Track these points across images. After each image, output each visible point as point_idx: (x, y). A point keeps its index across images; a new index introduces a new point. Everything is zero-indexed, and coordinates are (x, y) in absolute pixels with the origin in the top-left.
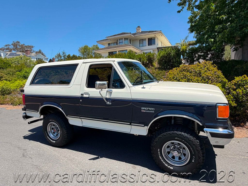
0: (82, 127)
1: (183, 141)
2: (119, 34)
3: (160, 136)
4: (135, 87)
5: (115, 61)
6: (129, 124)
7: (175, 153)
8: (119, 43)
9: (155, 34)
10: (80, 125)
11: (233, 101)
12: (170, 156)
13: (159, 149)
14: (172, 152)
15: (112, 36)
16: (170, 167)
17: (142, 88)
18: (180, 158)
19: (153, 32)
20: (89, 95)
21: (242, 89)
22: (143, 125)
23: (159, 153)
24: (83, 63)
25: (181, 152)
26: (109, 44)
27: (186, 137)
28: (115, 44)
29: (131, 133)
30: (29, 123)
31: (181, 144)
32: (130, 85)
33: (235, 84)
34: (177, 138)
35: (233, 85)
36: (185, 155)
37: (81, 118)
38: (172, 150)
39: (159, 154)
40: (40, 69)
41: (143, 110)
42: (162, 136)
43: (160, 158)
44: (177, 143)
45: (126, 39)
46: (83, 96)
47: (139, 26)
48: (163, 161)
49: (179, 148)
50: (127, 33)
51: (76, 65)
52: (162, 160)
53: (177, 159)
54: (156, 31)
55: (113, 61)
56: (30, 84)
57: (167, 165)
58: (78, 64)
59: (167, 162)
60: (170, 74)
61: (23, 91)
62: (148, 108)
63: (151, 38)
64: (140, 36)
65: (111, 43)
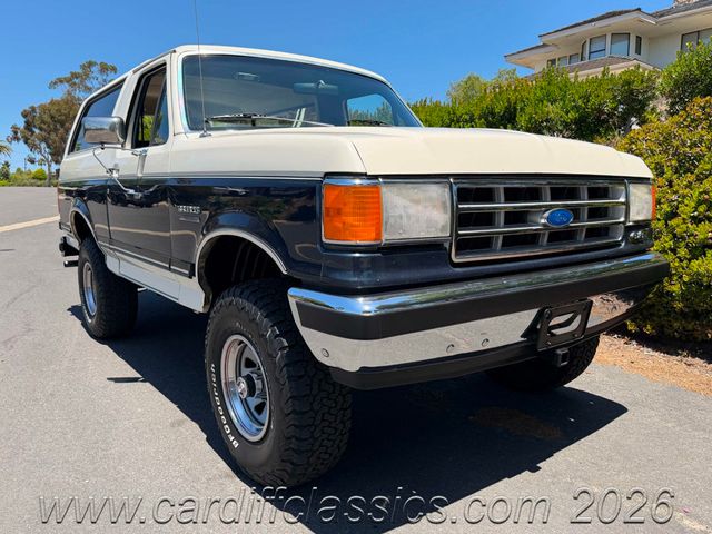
6: (168, 266)
7: (241, 386)
8: (590, 53)
13: (213, 365)
16: (233, 438)
17: (201, 137)
22: (188, 272)
23: (214, 380)
26: (552, 63)
28: (573, 59)
30: (66, 265)
32: (180, 127)
34: (239, 325)
37: (110, 246)
39: (215, 385)
41: (181, 213)
43: (217, 399)
48: (222, 413)
50: (626, 12)
52: (220, 408)
57: (229, 431)
62: (189, 208)
64: (682, 20)
65: (558, 58)
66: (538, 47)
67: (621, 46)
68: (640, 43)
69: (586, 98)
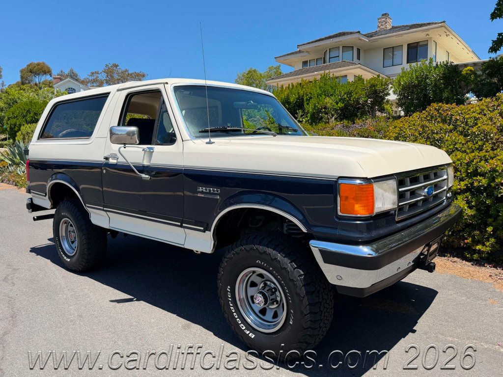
1: (271, 269)
2: (329, 37)
3: (229, 256)
4: (194, 141)
5: (167, 83)
6: (179, 224)
7: (259, 300)
8: (330, 58)
9: (427, 33)
12: (256, 307)
13: (229, 287)
15: (312, 42)
16: (248, 332)
17: (207, 143)
18: (276, 315)
19: (421, 26)
20: (117, 159)
22: (202, 229)
23: (230, 296)
24: (118, 90)
26: (305, 63)
27: (276, 259)
28: (319, 62)
29: (186, 246)
30: (34, 219)
32: (186, 136)
34: (260, 262)
39: (230, 299)
40: (56, 106)
41: (200, 192)
42: (234, 255)
43: (232, 308)
45: (347, 48)
46: (107, 161)
47: (385, 14)
48: (236, 317)
49: (274, 288)
50: (351, 33)
51: (105, 96)
52: (235, 314)
53: (269, 316)
54: (429, 24)
55: (164, 84)
56: (38, 139)
57: (244, 328)
58: (109, 93)
59: (244, 319)
61: (26, 152)
62: (208, 189)
63: (418, 43)
64: (383, 40)
65: (310, 61)
66: (296, 53)
67: (348, 55)
68: (360, 52)
69: (349, 93)
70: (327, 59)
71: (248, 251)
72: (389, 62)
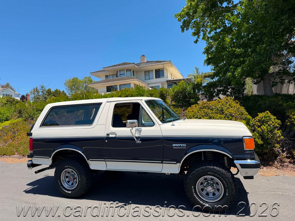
0: (107, 171)
1: (216, 175)
2: (119, 65)
3: (193, 172)
4: (164, 124)
5: (142, 100)
6: (161, 162)
7: (210, 189)
9: (164, 65)
10: (104, 169)
11: (259, 139)
12: (204, 193)
13: (193, 186)
14: (206, 189)
15: (111, 67)
16: (205, 204)
17: (172, 125)
18: (214, 194)
19: (161, 62)
20: (116, 134)
21: (266, 125)
22: (176, 162)
23: (193, 190)
24: (108, 102)
25: (215, 187)
26: (106, 76)
27: (218, 170)
28: (114, 76)
29: (162, 172)
30: (36, 172)
31: (214, 179)
32: (160, 123)
33: (259, 121)
34: (210, 173)
35: (257, 122)
36: (218, 190)
37: (105, 160)
38: (205, 186)
39: (194, 192)
40: (53, 108)
41: (175, 146)
42: (196, 172)
43: (195, 195)
44: (210, 179)
45: (128, 70)
46: (108, 136)
47: (143, 55)
48: (198, 199)
49: (213, 183)
50: (130, 63)
52: (196, 198)
53: (211, 195)
54: (165, 61)
55: (140, 100)
56: (40, 126)
57: (202, 202)
58: (102, 103)
59: (201, 199)
60: (189, 111)
61: (31, 134)
62: (179, 145)
63: (159, 69)
64: (145, 67)
65: (109, 75)
66: (102, 71)
67: (129, 73)
68: (134, 73)
70: (119, 75)
71: (204, 169)
72: (147, 77)
